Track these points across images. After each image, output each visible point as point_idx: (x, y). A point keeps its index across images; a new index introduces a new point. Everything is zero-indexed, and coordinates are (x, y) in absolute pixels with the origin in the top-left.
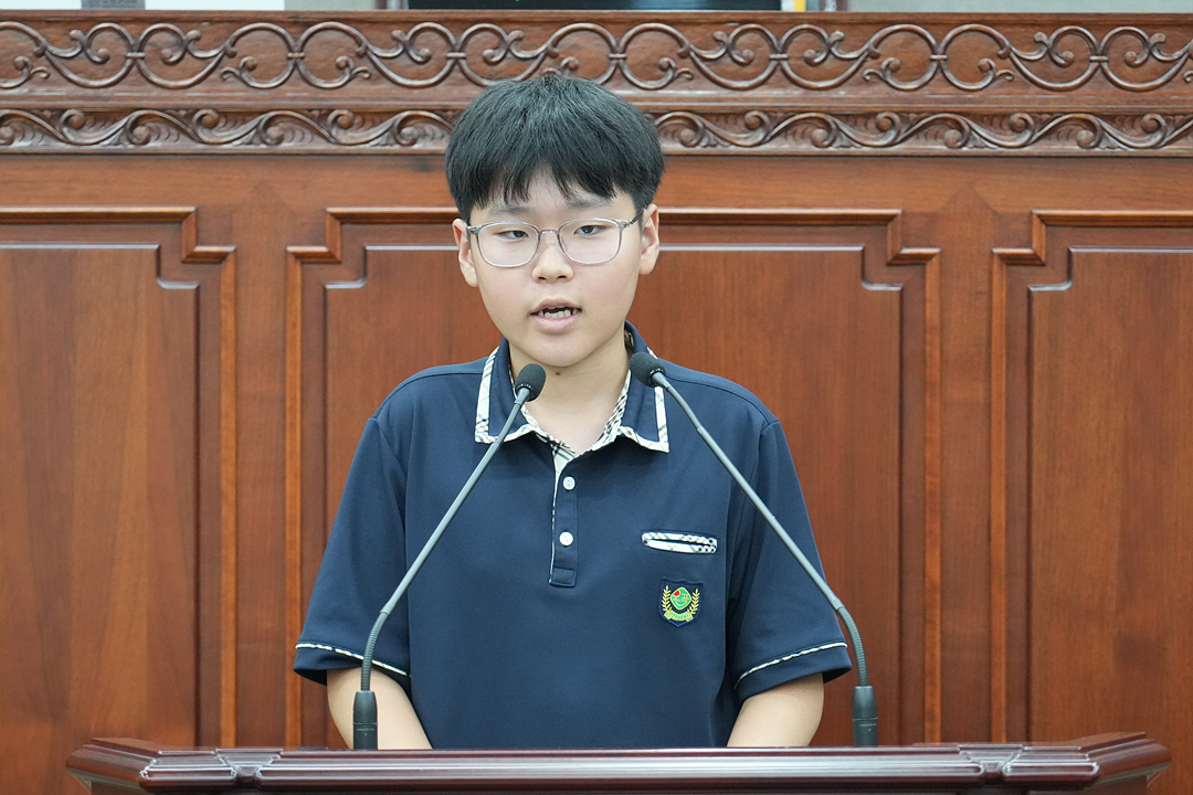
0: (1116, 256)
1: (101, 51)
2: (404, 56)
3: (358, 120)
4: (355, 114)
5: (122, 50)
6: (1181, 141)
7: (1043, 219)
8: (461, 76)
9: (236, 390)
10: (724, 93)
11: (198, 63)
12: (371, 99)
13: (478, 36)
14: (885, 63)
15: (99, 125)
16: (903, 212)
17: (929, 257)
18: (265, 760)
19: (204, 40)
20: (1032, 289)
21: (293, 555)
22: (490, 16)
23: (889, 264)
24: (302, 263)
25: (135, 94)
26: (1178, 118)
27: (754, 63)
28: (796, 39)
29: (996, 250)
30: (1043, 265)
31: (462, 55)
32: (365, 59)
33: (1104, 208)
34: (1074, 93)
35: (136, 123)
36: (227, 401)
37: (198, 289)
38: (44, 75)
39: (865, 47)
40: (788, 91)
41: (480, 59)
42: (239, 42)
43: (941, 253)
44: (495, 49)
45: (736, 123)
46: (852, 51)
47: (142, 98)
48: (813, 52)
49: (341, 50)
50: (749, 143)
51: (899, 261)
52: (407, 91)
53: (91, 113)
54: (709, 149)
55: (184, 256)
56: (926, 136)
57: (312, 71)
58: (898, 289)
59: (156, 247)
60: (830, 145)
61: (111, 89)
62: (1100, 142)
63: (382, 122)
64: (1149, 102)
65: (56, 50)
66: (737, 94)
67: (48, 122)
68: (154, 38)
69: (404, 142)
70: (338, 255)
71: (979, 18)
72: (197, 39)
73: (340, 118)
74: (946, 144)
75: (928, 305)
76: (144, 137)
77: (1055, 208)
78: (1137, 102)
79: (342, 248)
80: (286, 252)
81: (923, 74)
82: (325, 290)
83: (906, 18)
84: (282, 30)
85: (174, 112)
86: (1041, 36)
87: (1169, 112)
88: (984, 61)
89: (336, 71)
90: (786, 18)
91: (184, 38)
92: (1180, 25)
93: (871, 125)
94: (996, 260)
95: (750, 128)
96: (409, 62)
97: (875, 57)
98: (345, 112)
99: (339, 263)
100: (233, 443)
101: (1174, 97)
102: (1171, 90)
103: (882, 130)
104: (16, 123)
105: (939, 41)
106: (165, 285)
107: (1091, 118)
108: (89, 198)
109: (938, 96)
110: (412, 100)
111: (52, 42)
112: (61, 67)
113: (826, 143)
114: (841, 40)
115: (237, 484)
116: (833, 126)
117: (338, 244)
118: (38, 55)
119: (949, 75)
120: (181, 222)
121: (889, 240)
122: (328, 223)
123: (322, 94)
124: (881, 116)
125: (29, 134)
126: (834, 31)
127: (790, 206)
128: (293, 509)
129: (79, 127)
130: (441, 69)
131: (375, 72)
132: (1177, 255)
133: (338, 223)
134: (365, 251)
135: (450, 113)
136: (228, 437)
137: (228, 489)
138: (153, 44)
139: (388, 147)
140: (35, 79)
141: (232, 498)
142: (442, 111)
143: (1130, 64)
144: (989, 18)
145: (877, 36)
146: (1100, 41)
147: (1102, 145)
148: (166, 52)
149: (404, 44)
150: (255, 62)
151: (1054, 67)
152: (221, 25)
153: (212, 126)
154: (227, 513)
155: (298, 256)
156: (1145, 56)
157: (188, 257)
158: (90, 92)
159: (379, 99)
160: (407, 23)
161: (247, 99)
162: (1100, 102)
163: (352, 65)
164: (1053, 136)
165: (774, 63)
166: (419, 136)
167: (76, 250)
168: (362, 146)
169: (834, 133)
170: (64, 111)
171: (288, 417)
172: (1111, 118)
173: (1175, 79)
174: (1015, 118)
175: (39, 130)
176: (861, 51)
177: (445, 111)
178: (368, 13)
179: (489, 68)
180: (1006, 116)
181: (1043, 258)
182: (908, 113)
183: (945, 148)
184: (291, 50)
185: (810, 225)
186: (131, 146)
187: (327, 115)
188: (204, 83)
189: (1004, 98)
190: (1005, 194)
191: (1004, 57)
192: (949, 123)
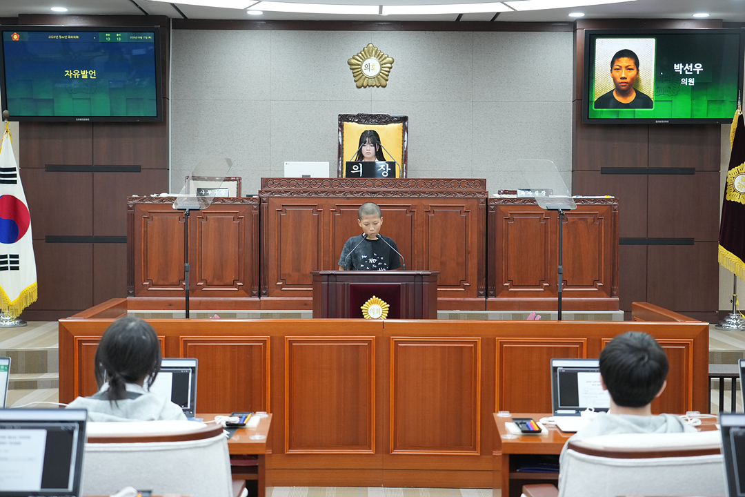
0: (440, 211)
1: (305, 183)
3: (339, 193)
5: (308, 183)
6: (449, 196)
7: (430, 206)
8: (353, 187)
10: (388, 189)
11: (318, 185)
13: (355, 181)
14: (409, 185)
15: (305, 193)
16: (412, 205)
20: (429, 215)
21: (331, 250)
22: (356, 179)
24: (332, 212)
25: (310, 189)
26: (448, 193)
28: (398, 182)
29: (424, 210)
30: (430, 212)
31: (353, 184)
32: (340, 184)
33: (438, 204)
34: (434, 189)
35: (310, 193)
37: (318, 215)
40: (397, 189)
43: (417, 211)
44: (357, 183)
45: (389, 193)
48: (400, 184)
50: (391, 196)
51: (411, 211)
52: (346, 189)
54: (386, 197)
55: (316, 211)
56: (415, 195)
57: (333, 186)
58: (411, 215)
59: (312, 209)
61: (307, 188)
63: (343, 193)
64: (444, 190)
66: (390, 189)
67: (298, 193)
69: (345, 195)
70: (337, 211)
71: (422, 179)
72: (318, 182)
73: (337, 192)
75: (415, 217)
76: (311, 195)
77: (432, 204)
80: (330, 210)
81: (415, 187)
82: (335, 215)
84: (329, 181)
85: (315, 192)
86: (430, 182)
88: (423, 185)
89: (336, 186)
90: (396, 179)
91: (316, 182)
92: (448, 180)
95: (391, 194)
96: (346, 185)
101: (448, 190)
103: (409, 194)
104: (294, 193)
105: (417, 182)
106: (314, 214)
107: (437, 192)
108: (304, 203)
109: (416, 189)
111: (299, 182)
112: (300, 185)
113: (402, 196)
114: (404, 182)
117: (337, 209)
118: (297, 184)
119: (418, 187)
120: (316, 206)
121: (410, 209)
122: (335, 206)
123: (335, 189)
124: (409, 192)
125: (296, 194)
126: (402, 181)
127: (397, 204)
128: (331, 244)
129: (302, 194)
130: (350, 186)
131: (342, 186)
132: (448, 211)
133: (337, 206)
136: (322, 235)
137: (322, 242)
138: (312, 182)
139: (343, 196)
140: (297, 187)
142: (350, 191)
143: (442, 185)
147: (438, 196)
148: (314, 183)
149: (345, 182)
150: (326, 185)
151: (432, 186)
152: (321, 180)
153: (320, 193)
154: (322, 245)
156: (444, 184)
158: (304, 189)
159: (342, 190)
160: (346, 180)
161: (325, 190)
162: (438, 190)
163: (338, 185)
164: (432, 195)
165: (395, 185)
166: (348, 195)
167: (302, 210)
168: (340, 196)
170: (300, 191)
172: (439, 192)
173: (448, 187)
174: (427, 192)
176: (406, 184)
178: (340, 178)
180: (425, 192)
182: (412, 192)
183: (417, 196)
184: (330, 183)
185: (399, 207)
186: (309, 196)
187: (335, 192)
188: (319, 188)
189: (425, 190)
190: (425, 202)
191: (425, 184)
192: (418, 193)
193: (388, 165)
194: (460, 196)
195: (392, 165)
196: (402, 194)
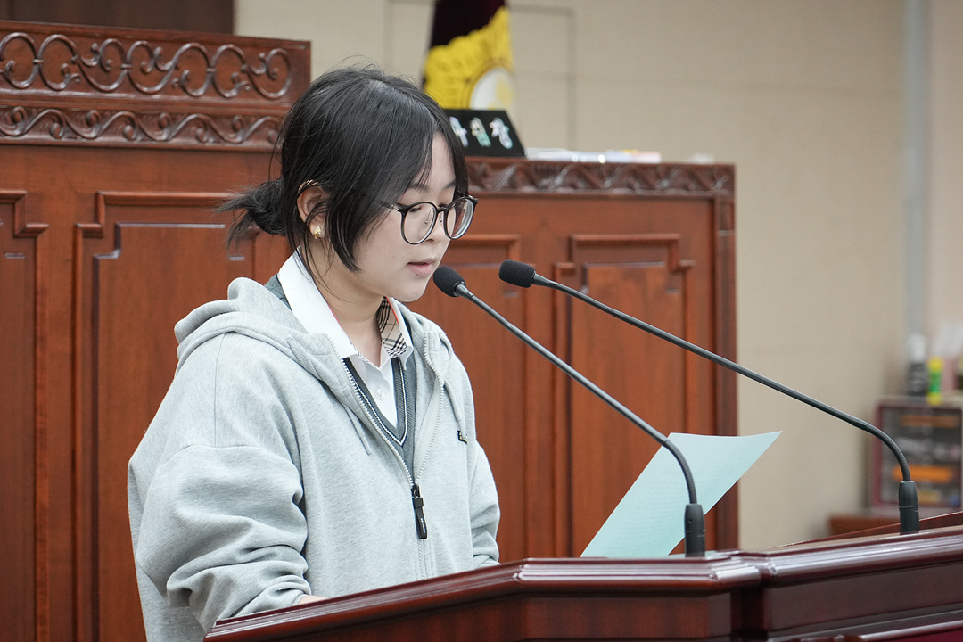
6: (181, 136)
17: (40, 231)
20: (97, 258)
23: (16, 237)
30: (104, 237)
43: (49, 228)
51: (23, 232)
56: (40, 128)
58: (23, 258)
62: (137, 135)
71: (62, 30)
74: (52, 135)
77: (111, 190)
81: (30, 75)
83: (20, 27)
86: (96, 46)
87: (174, 111)
88: (65, 65)
94: (80, 232)
105: (39, 45)
107: (132, 115)
109: (39, 92)
119: (45, 77)
121: (18, 214)
124: (15, 110)
143: (144, 72)
144: (67, 30)
145: (3, 41)
146: (127, 52)
147: (138, 139)
151: (103, 73)
156: (152, 66)
164: (111, 130)
173: (168, 86)
174: (90, 114)
180: (84, 113)
181: (103, 232)
182: (31, 108)
183: (51, 138)
189: (78, 98)
190: (82, 178)
191: (73, 63)
192: (54, 117)
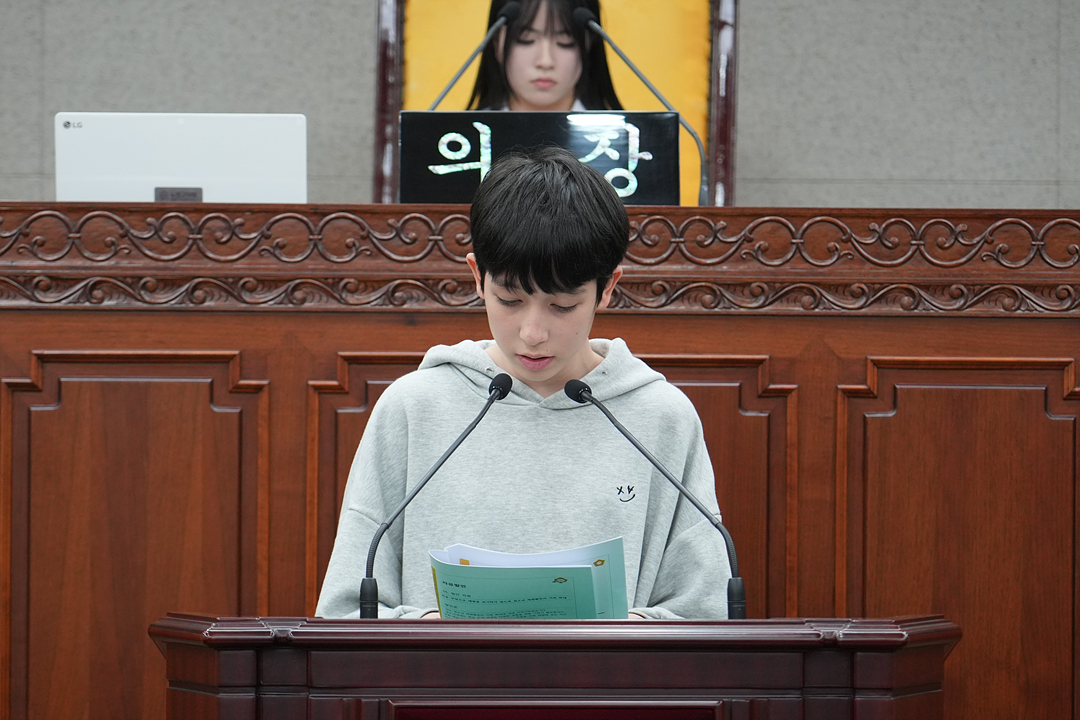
0: (930, 391)
1: (170, 233)
2: (397, 238)
3: (362, 286)
4: (360, 281)
5: (185, 232)
6: (979, 305)
7: (875, 363)
8: (439, 253)
9: (269, 488)
10: (636, 267)
11: (242, 243)
12: (372, 271)
13: (452, 224)
14: (757, 245)
15: (167, 289)
16: (770, 357)
17: (789, 391)
18: (297, 625)
19: (247, 226)
20: (867, 416)
22: (459, 209)
23: (760, 397)
24: (320, 393)
25: (195, 266)
26: (977, 288)
27: (660, 244)
28: (691, 227)
29: (840, 386)
30: (875, 397)
31: (440, 238)
32: (368, 241)
33: (921, 355)
34: (899, 268)
35: (196, 288)
36: (262, 497)
37: (241, 413)
38: (127, 251)
39: (743, 233)
40: (685, 266)
41: (453, 241)
42: (273, 227)
43: (798, 388)
44: (464, 233)
45: (645, 290)
46: (732, 236)
47: (199, 269)
48: (703, 237)
49: (349, 233)
50: (655, 305)
51: (767, 394)
52: (398, 265)
53: (162, 280)
54: (625, 309)
55: (231, 387)
56: (788, 300)
57: (328, 249)
58: (766, 415)
59: (209, 380)
60: (716, 307)
61: (177, 262)
62: (918, 305)
63: (380, 287)
64: (954, 276)
65: (136, 233)
66: (646, 268)
67: (130, 286)
68: (210, 224)
69: (396, 303)
70: (346, 387)
71: (828, 212)
72: (241, 225)
73: (349, 285)
74: (803, 307)
75: (789, 427)
76: (201, 298)
77: (885, 355)
78: (945, 276)
79: (349, 382)
80: (308, 385)
81: (786, 254)
82: (336, 414)
83: (772, 212)
84: (305, 219)
85: (224, 280)
86: (874, 225)
87: (970, 283)
88: (831, 244)
89: (346, 249)
90: (683, 211)
91: (232, 224)
92: (978, 218)
93: (747, 292)
94: (840, 393)
95: (656, 294)
96: (400, 243)
97: (750, 240)
98: (352, 280)
99: (347, 393)
100: (266, 529)
101: (975, 272)
102: (972, 267)
103: (755, 296)
104: (105, 287)
105: (797, 230)
106: (216, 409)
107: (912, 287)
108: (161, 344)
109: (797, 270)
110: (402, 271)
111: (133, 227)
112: (140, 245)
113: (713, 305)
114: (724, 228)
115: (270, 559)
116: (718, 292)
117: (347, 379)
118: (123, 236)
119: (805, 254)
120: (228, 362)
121: (760, 377)
122: (339, 363)
123: (335, 267)
124: (754, 285)
125: (115, 296)
126: (719, 221)
127: (685, 352)
129: (152, 291)
130: (425, 248)
131: (375, 250)
132: (975, 390)
133: (346, 363)
134: (367, 385)
135: (431, 282)
136: (263, 525)
137: (263, 563)
138: (208, 229)
139: (384, 307)
140: (120, 254)
141: (265, 569)
142: (424, 280)
143: (941, 247)
144: (835, 212)
145: (751, 225)
146: (918, 229)
147: (920, 308)
148: (218, 234)
149: (396, 229)
150: (285, 242)
151: (884, 249)
152: (260, 215)
153: (252, 290)
154: (262, 580)
155: (316, 388)
156: (952, 241)
157: (234, 388)
158: (161, 264)
159: (378, 270)
160: (399, 214)
161: (279, 270)
162: (918, 276)
163: (357, 244)
164: (883, 300)
165: (674, 245)
166: (408, 299)
167: (150, 383)
168: (364, 306)
169: (719, 297)
170: (141, 278)
171: (308, 510)
172: (926, 287)
173: (974, 259)
174: (855, 287)
175: (123, 293)
176: (739, 236)
177: (427, 280)
178: (369, 206)
179: (461, 248)
180: (847, 286)
181: (875, 392)
182: (774, 283)
183: (802, 309)
184: (312, 233)
185: (700, 367)
186: (191, 305)
187: (339, 282)
188: (246, 258)
189: (846, 272)
190: (847, 344)
191: (846, 241)
192: (805, 291)
193: (634, 132)
194: (1042, 306)
195: (659, 131)
196: (718, 298)
